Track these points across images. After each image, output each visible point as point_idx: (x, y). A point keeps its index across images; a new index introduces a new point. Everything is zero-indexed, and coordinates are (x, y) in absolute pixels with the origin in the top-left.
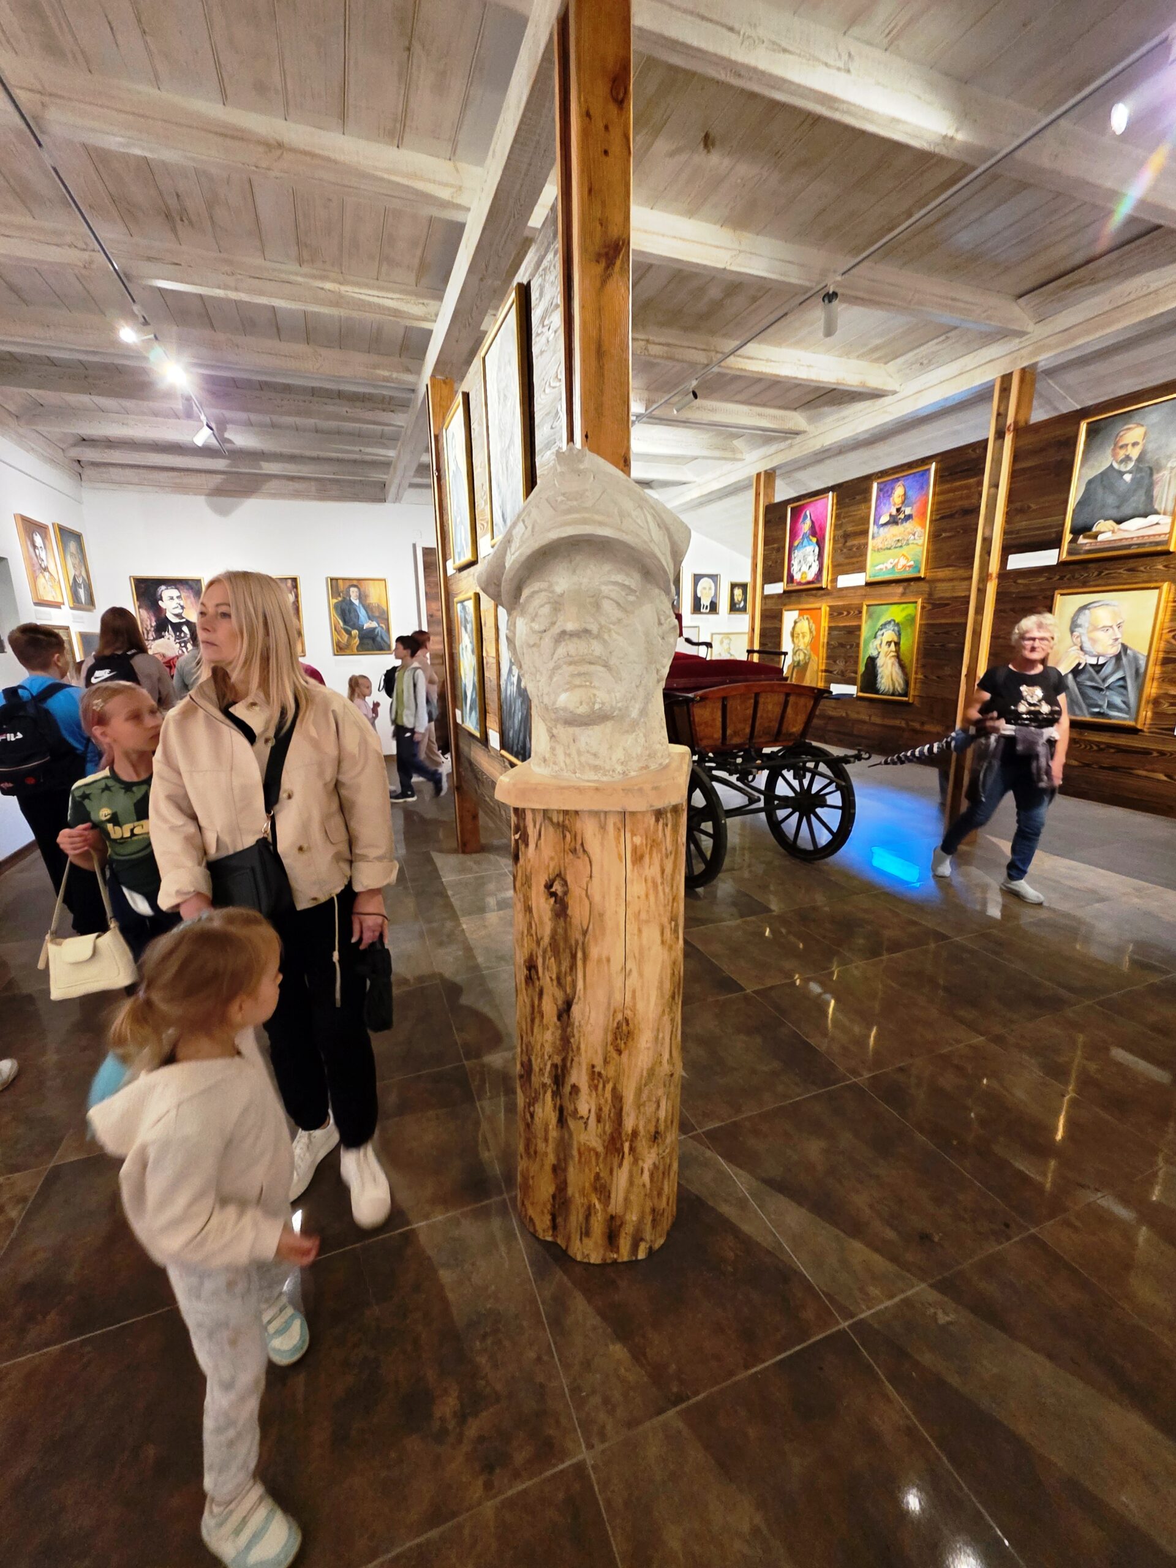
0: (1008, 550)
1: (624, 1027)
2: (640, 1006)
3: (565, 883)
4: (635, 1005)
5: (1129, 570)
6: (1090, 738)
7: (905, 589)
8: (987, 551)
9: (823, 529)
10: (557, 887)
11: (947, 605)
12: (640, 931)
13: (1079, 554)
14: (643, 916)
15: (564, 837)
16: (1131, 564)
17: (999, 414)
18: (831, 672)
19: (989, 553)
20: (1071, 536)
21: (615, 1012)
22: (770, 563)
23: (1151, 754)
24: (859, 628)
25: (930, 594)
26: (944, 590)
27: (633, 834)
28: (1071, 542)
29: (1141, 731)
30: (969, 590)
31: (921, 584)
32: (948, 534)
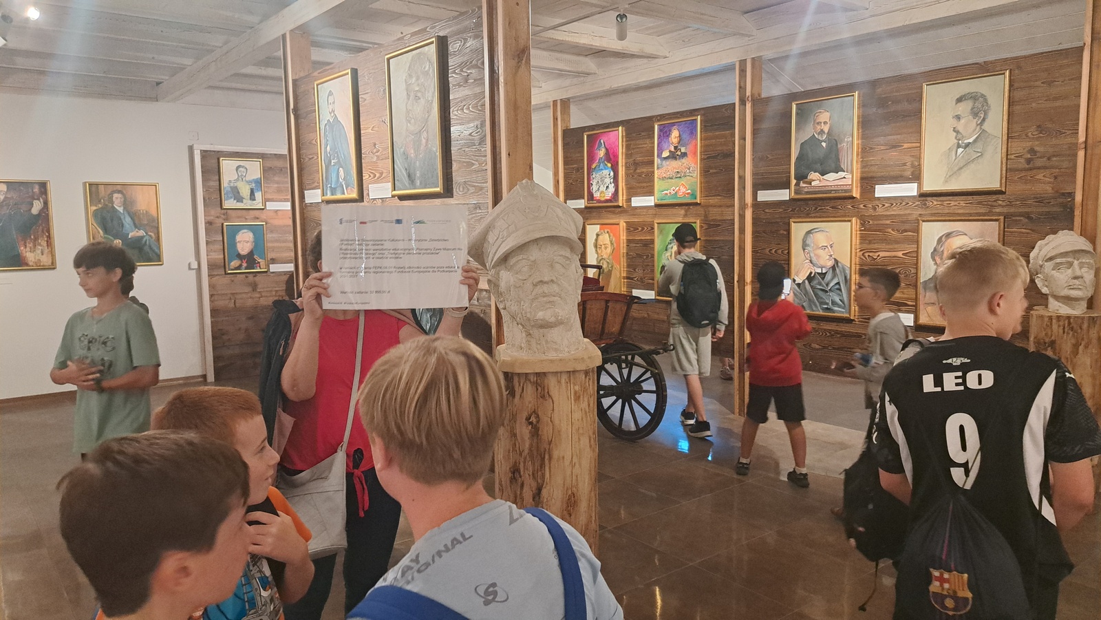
0: (757, 187)
1: (572, 498)
2: (580, 485)
3: (538, 416)
4: (577, 485)
5: (832, 207)
6: (825, 328)
7: (686, 211)
8: (743, 187)
9: (616, 156)
10: (533, 419)
11: (719, 225)
12: (579, 439)
13: (802, 194)
14: (581, 431)
15: (537, 389)
16: (832, 203)
17: (740, 87)
18: (632, 279)
19: (744, 188)
20: (795, 181)
21: (567, 489)
22: (571, 181)
23: (861, 336)
24: (652, 241)
25: (706, 216)
26: (715, 214)
27: (575, 384)
28: (795, 185)
29: (853, 320)
30: (734, 215)
31: (698, 207)
32: (714, 171)
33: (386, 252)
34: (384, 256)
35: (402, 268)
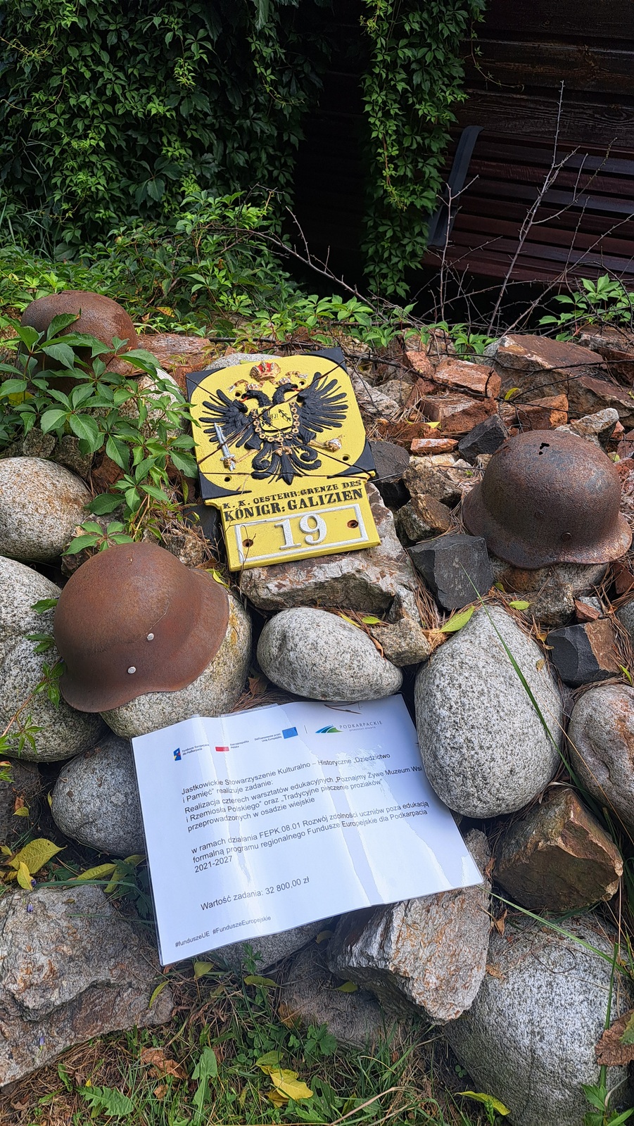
33: (280, 796)
34: (277, 805)
35: (319, 821)
